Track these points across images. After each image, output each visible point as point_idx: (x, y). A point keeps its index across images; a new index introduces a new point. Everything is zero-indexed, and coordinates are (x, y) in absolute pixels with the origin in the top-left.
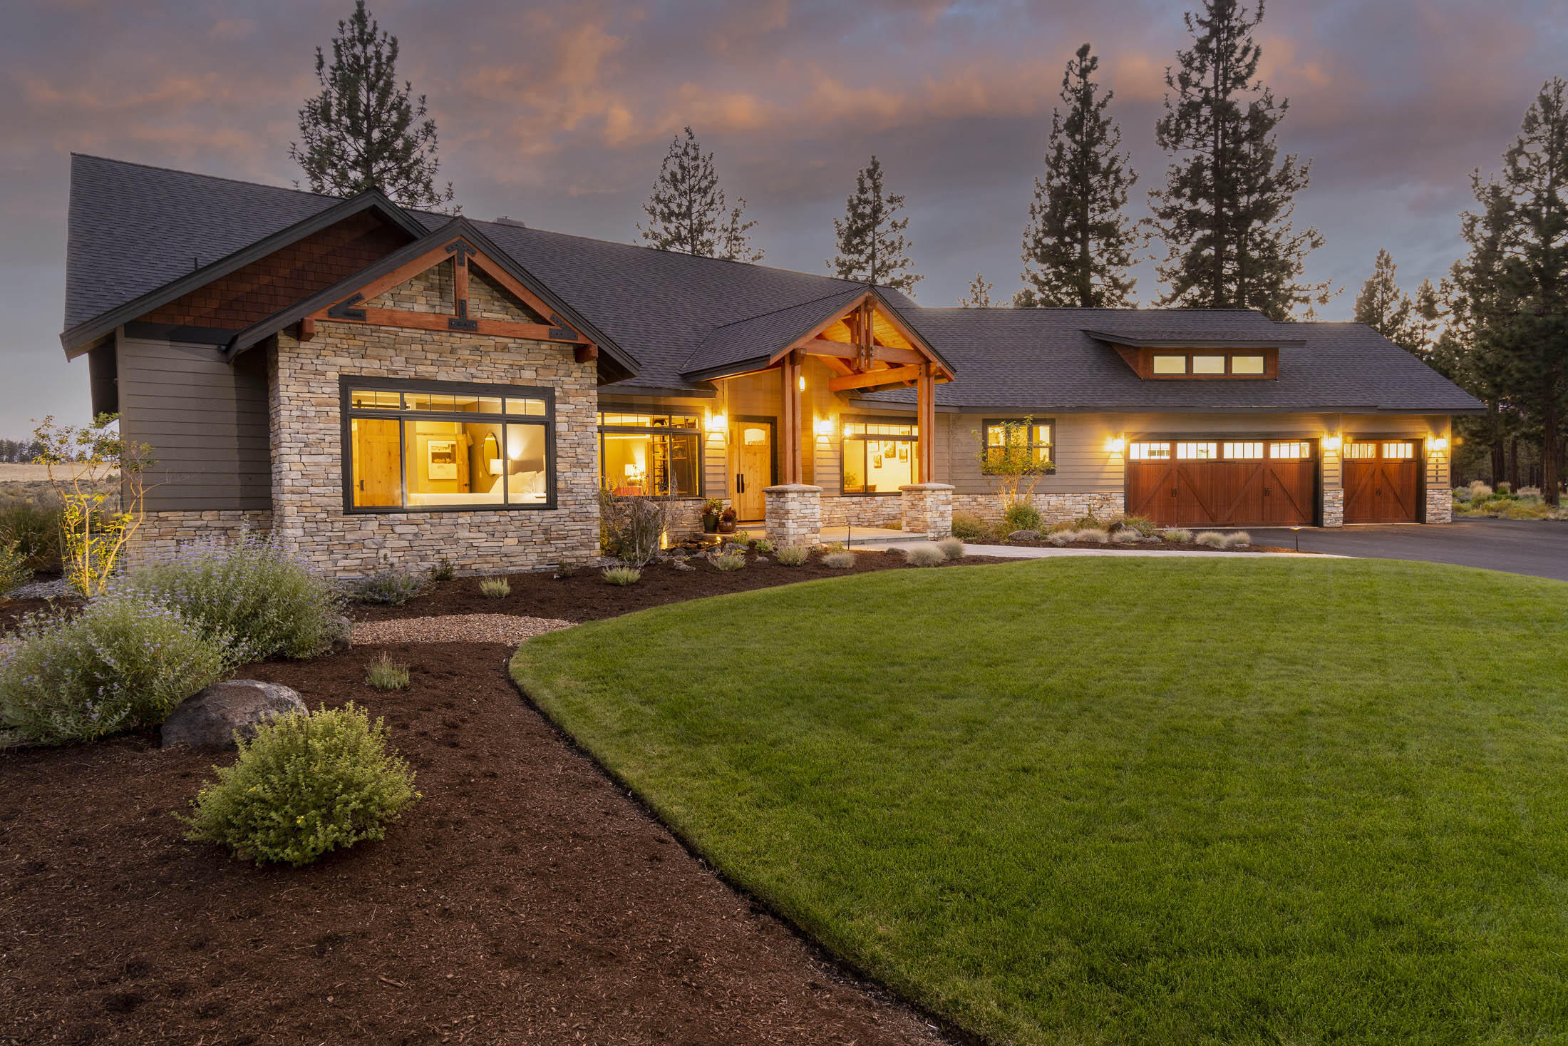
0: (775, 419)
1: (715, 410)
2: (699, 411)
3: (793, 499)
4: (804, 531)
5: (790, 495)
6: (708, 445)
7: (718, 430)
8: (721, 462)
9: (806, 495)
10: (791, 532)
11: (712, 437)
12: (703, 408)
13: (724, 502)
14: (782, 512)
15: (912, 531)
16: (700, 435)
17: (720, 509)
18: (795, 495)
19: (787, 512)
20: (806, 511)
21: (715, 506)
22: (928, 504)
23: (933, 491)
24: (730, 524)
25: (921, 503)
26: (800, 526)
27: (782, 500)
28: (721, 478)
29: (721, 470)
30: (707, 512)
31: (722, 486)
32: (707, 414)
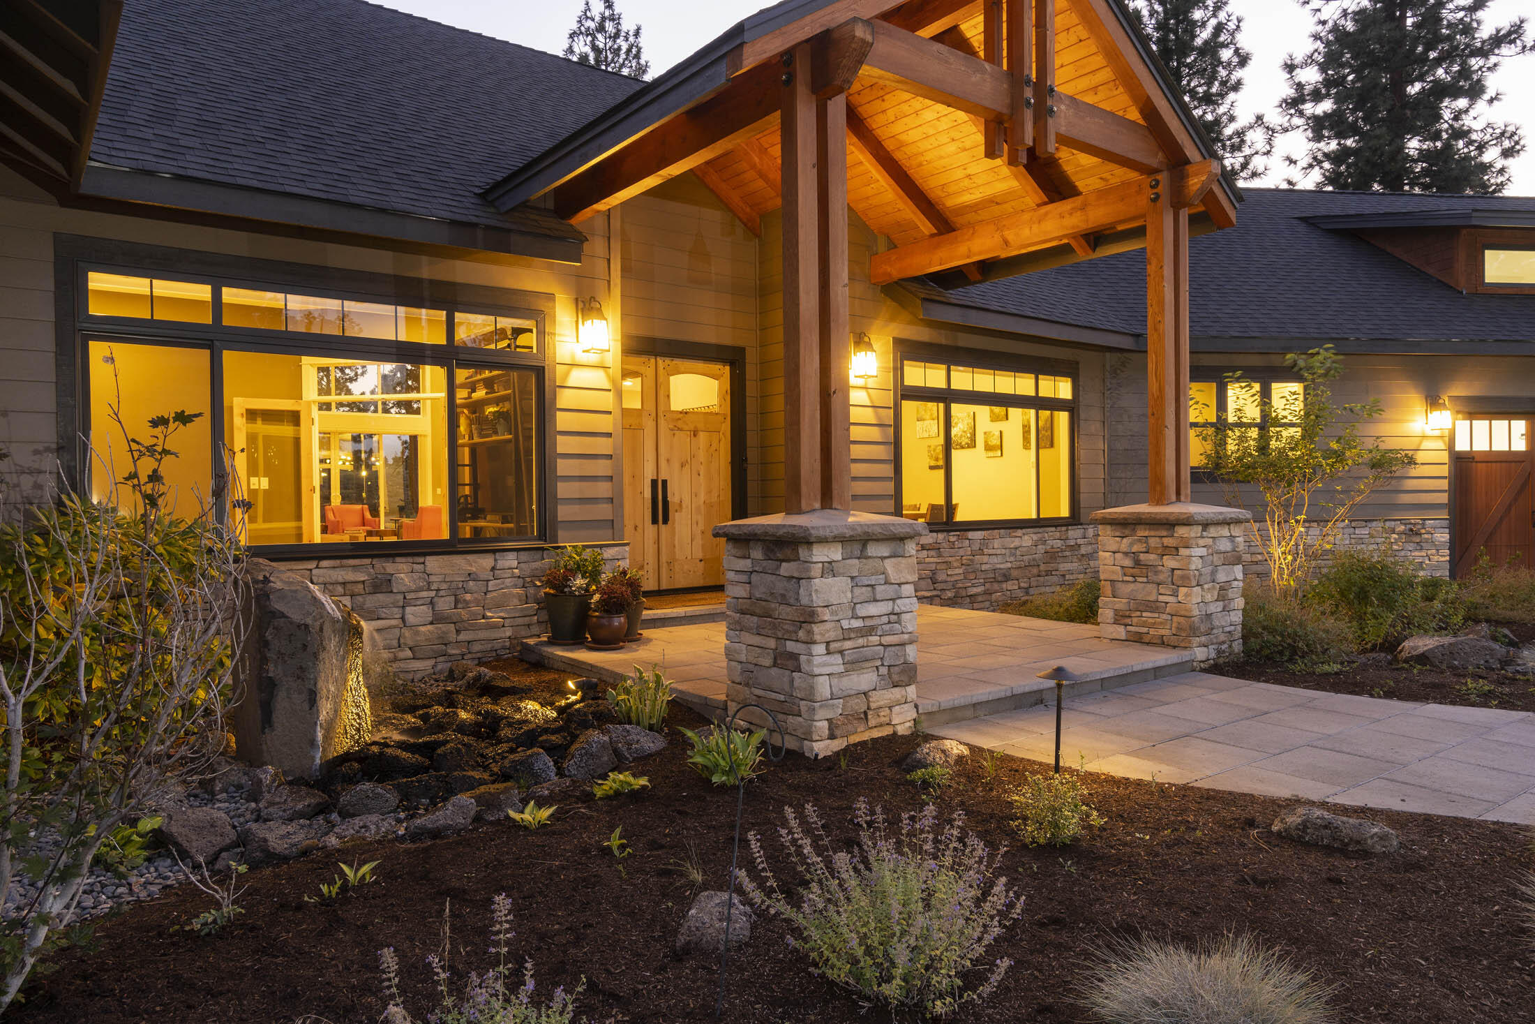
0: (741, 351)
1: (587, 305)
2: (542, 305)
3: (830, 569)
4: (865, 679)
5: (821, 554)
6: (565, 399)
7: (592, 358)
8: (603, 446)
9: (874, 550)
10: (823, 687)
11: (577, 377)
12: (550, 297)
13: (609, 553)
14: (784, 612)
15: (1137, 639)
16: (540, 372)
17: (594, 575)
18: (835, 553)
19: (809, 617)
20: (873, 609)
21: (579, 568)
22: (1196, 564)
23: (1206, 525)
24: (619, 621)
25: (1170, 562)
26: (853, 665)
27: (786, 569)
28: (603, 489)
29: (602, 468)
30: (559, 583)
31: (604, 511)
32: (563, 314)
